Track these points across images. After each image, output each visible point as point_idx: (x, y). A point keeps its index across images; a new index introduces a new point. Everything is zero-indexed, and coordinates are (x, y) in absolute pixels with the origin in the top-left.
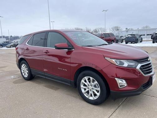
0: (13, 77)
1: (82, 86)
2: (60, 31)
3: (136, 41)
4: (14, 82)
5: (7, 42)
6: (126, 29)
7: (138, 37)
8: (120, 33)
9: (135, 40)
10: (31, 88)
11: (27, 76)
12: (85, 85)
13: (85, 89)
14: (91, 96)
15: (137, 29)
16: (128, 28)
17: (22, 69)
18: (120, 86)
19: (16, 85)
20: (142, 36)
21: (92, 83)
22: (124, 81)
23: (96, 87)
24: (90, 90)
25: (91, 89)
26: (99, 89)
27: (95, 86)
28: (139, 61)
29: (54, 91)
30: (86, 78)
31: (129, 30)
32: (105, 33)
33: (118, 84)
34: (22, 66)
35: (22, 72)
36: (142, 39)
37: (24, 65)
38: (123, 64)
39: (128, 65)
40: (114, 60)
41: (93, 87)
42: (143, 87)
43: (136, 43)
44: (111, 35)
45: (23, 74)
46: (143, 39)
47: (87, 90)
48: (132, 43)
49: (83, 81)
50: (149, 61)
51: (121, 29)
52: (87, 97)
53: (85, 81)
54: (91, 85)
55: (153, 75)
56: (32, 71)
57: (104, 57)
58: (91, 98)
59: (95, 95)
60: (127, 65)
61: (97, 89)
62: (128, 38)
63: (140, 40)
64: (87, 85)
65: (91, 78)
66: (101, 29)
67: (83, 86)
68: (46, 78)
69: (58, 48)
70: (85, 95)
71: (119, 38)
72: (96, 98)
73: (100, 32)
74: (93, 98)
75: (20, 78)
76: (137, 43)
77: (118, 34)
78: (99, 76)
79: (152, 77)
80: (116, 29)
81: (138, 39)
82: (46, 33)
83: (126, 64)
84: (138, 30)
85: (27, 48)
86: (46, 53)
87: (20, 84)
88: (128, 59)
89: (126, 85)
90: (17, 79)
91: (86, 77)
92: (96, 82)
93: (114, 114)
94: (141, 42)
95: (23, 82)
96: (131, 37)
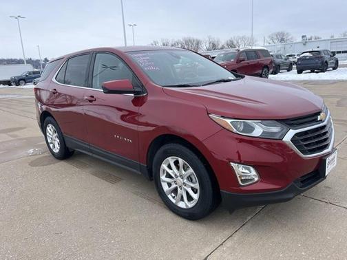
0: (31, 151)
1: (163, 177)
2: (118, 51)
3: (322, 67)
4: (32, 162)
5: (34, 73)
6: (303, 37)
7: (327, 57)
8: (288, 47)
9: (320, 65)
10: (63, 178)
11: (57, 151)
12: (169, 176)
13: (170, 185)
14: (182, 199)
15: (329, 38)
16: (308, 37)
17: (48, 134)
18: (243, 181)
19: (35, 169)
20: (337, 56)
21: (183, 172)
22: (252, 169)
23: (191, 181)
24: (180, 187)
25: (180, 184)
26: (197, 186)
27: (190, 179)
28: (292, 122)
29: (110, 184)
30: (171, 160)
31: (311, 39)
32: (250, 48)
33: (238, 176)
34: (48, 128)
35: (49, 141)
36: (337, 61)
37: (50, 125)
38: (252, 129)
39: (264, 132)
40: (229, 121)
41: (185, 181)
42: (302, 182)
43: (323, 71)
44: (261, 55)
45: (51, 145)
46: (340, 63)
47: (174, 186)
48: (312, 71)
49: (164, 166)
50: (321, 120)
51: (291, 38)
52: (174, 201)
53: (170, 167)
54: (182, 176)
55: (328, 154)
56: (66, 139)
57: (208, 114)
58: (182, 205)
59: (190, 198)
60: (262, 131)
61: (192, 185)
62: (304, 59)
63: (333, 65)
64: (174, 176)
65: (181, 161)
66: (243, 38)
67: (166, 177)
68: (94, 155)
69: (108, 91)
70: (169, 196)
71: (283, 60)
72: (191, 205)
73: (241, 47)
74: (186, 205)
75: (46, 154)
76: (326, 71)
77: (282, 49)
78: (196, 157)
79: (325, 160)
80: (280, 39)
81: (326, 62)
82: (92, 54)
83: (258, 131)
84: (333, 41)
85: (55, 90)
86: (91, 101)
87: (42, 167)
88: (264, 118)
89: (256, 179)
90: (39, 156)
91: (169, 158)
92: (191, 170)
93: (229, 243)
94: (334, 69)
95: (51, 164)
96: (311, 58)
